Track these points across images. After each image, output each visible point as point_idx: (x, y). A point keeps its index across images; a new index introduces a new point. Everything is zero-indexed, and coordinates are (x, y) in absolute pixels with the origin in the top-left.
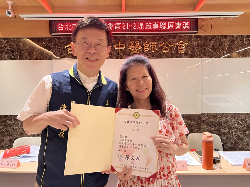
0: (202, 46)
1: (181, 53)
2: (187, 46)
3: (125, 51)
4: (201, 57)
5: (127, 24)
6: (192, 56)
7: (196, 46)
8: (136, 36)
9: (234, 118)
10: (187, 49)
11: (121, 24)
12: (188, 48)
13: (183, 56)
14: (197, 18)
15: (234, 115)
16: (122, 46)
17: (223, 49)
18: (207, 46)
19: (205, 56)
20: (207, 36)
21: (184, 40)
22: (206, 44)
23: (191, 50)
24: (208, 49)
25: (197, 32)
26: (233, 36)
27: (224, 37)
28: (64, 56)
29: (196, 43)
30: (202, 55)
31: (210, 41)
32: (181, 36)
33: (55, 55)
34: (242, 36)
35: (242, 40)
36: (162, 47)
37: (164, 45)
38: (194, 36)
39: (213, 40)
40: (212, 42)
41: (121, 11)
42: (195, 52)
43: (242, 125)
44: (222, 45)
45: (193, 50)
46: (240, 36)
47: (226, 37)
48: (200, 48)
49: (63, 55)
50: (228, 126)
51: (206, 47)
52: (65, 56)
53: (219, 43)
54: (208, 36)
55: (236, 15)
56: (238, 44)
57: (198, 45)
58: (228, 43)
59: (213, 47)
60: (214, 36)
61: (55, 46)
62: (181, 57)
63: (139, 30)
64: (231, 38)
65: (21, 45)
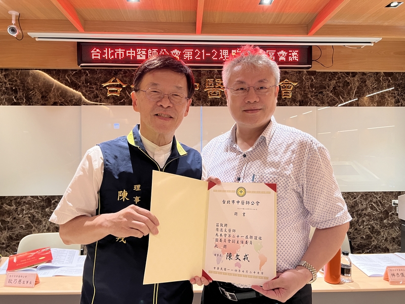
0: (317, 87)
1: (285, 98)
2: (295, 87)
3: (199, 94)
4: (317, 106)
5: (203, 51)
6: (302, 103)
7: (309, 88)
8: (216, 70)
9: (366, 199)
10: (295, 93)
11: (194, 50)
12: (297, 90)
13: (288, 103)
14: (311, 46)
15: (366, 195)
17: (349, 94)
18: (325, 88)
19: (323, 103)
20: (325, 72)
21: (291, 78)
22: (324, 85)
23: (301, 94)
24: (328, 92)
25: (311, 66)
26: (364, 74)
27: (351, 75)
28: (101, 100)
29: (308, 84)
30: (318, 103)
31: (330, 80)
32: (286, 72)
33: (86, 98)
34: (377, 73)
35: (378, 80)
38: (306, 72)
39: (335, 80)
40: (333, 83)
41: (194, 31)
42: (308, 97)
43: (377, 210)
44: (347, 86)
45: (305, 93)
46: (374, 73)
47: (354, 74)
48: (315, 91)
49: (99, 99)
50: (356, 211)
51: (323, 90)
52: (103, 99)
53: (343, 84)
54: (327, 72)
55: (370, 43)
56: (371, 86)
57: (312, 86)
58: (357, 84)
59: (335, 90)
60: (336, 73)
61: (87, 83)
62: (286, 105)
63: (221, 62)
64: (362, 77)
65: (30, 80)
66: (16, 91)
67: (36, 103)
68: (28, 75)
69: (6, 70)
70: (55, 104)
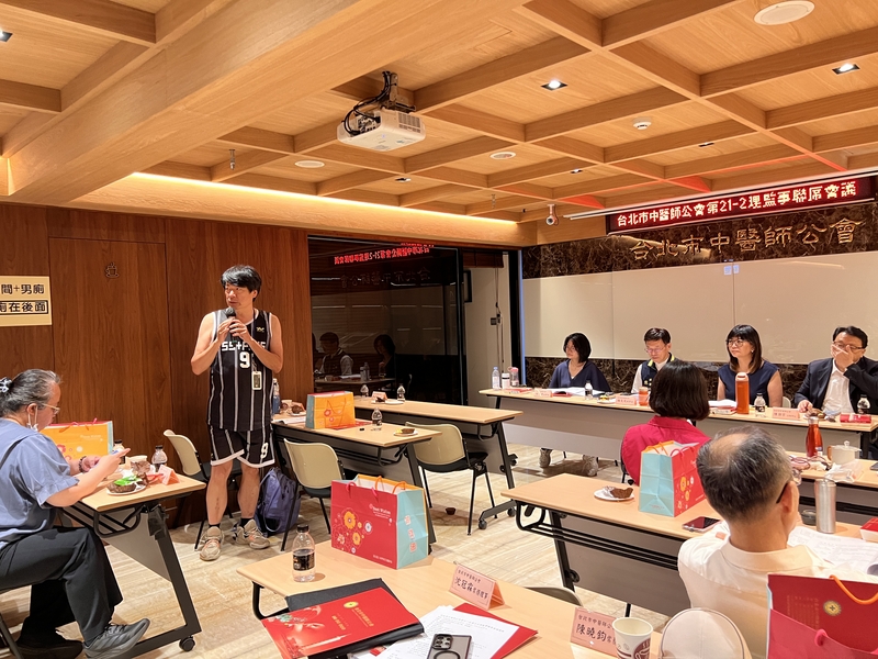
1: (844, 243)
2: (860, 227)
3: (730, 248)
5: (730, 201)
6: (872, 247)
10: (858, 234)
11: (719, 203)
12: (861, 230)
13: (849, 249)
14: (874, 176)
16: (725, 240)
21: (853, 217)
23: (869, 236)
25: (874, 199)
32: (845, 210)
36: (804, 234)
37: (807, 230)
52: (631, 264)
61: (616, 249)
62: (846, 251)
63: (752, 210)
65: (570, 251)
66: (560, 263)
67: (576, 273)
68: (569, 247)
69: (553, 244)
70: (591, 272)
